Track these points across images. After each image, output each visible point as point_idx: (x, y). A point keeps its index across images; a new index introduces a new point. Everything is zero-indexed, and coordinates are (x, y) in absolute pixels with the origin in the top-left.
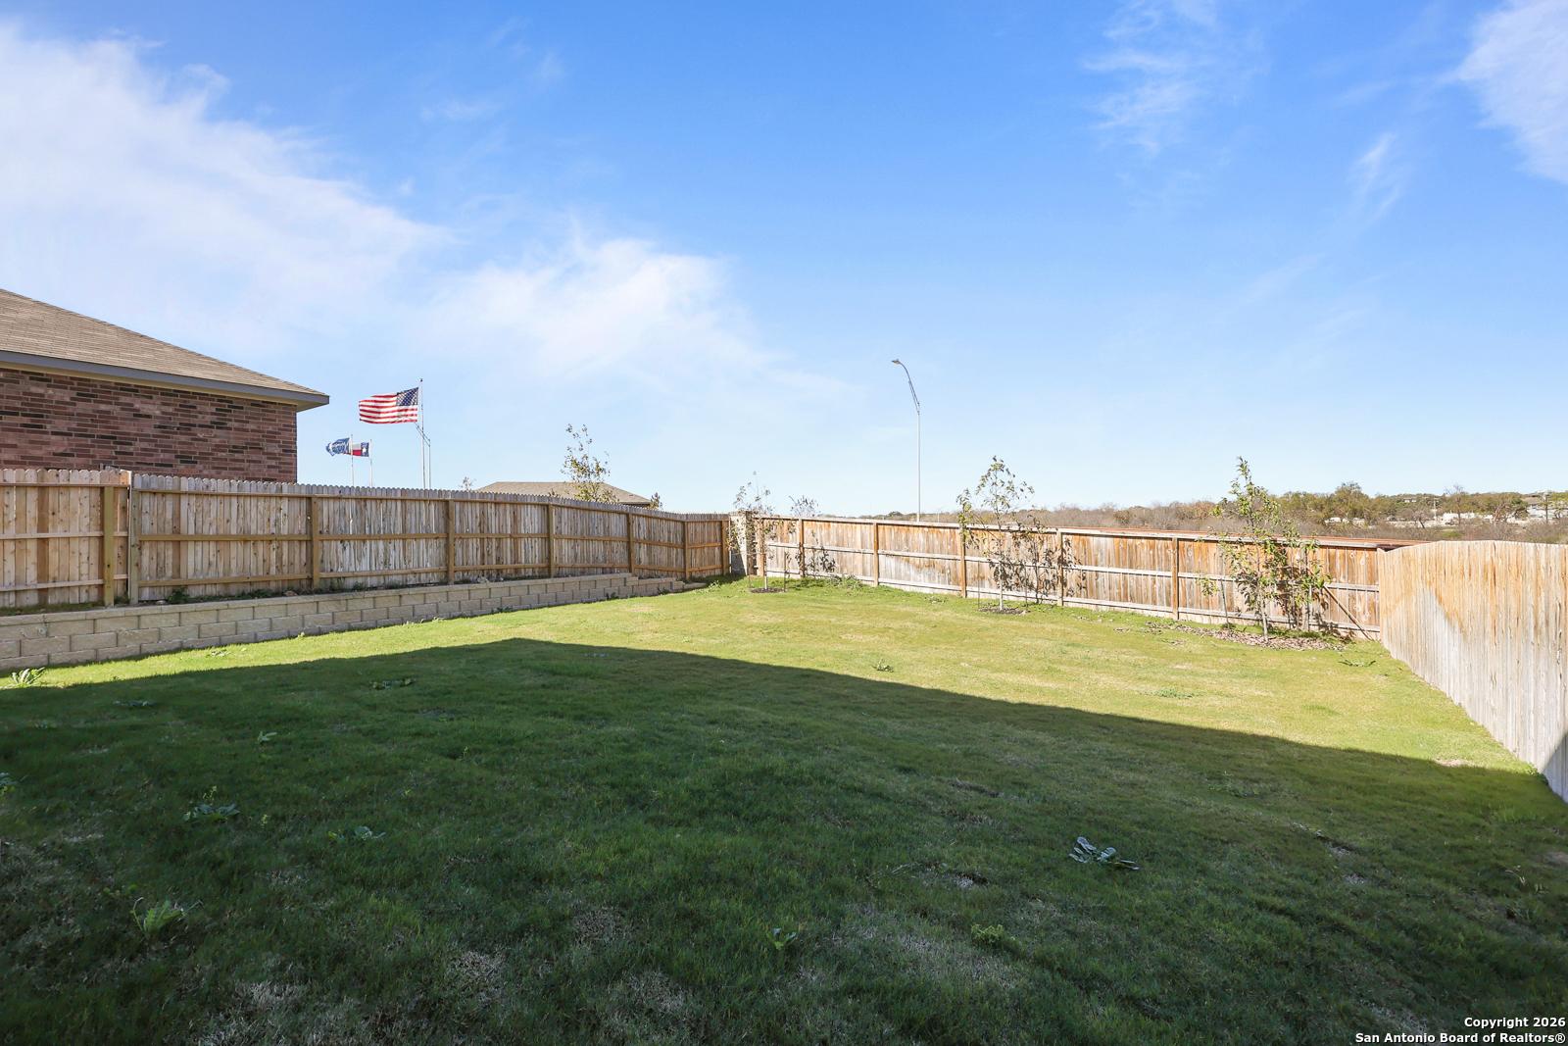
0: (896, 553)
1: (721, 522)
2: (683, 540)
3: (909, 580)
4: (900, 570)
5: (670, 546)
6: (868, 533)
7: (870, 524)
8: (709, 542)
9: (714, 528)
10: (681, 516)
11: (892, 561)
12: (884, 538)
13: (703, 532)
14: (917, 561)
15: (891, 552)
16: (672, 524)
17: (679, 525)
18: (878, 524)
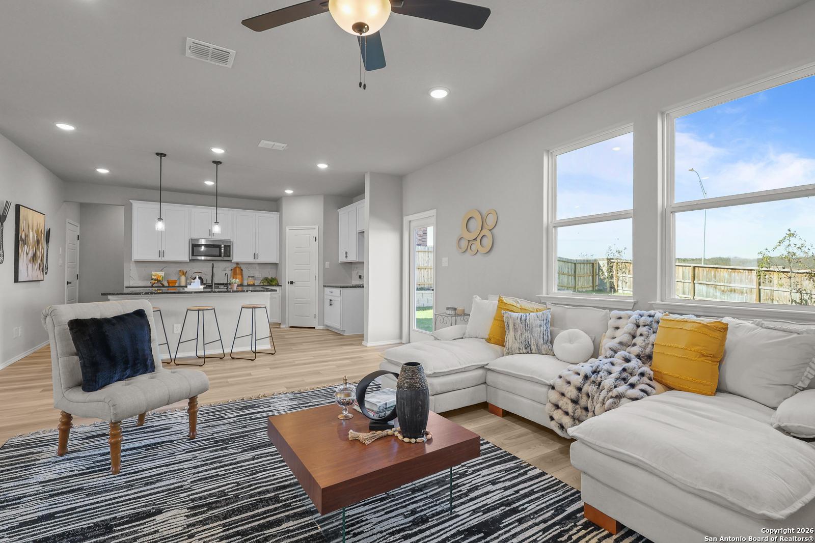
0: (707, 283)
1: (593, 264)
2: (575, 272)
3: (716, 298)
4: (710, 292)
5: (569, 275)
6: (687, 271)
7: (689, 266)
8: (587, 273)
9: (589, 267)
10: (574, 260)
11: (704, 288)
12: (699, 274)
13: (584, 269)
14: (723, 288)
15: (703, 282)
16: (570, 264)
17: (573, 265)
18: (695, 267)
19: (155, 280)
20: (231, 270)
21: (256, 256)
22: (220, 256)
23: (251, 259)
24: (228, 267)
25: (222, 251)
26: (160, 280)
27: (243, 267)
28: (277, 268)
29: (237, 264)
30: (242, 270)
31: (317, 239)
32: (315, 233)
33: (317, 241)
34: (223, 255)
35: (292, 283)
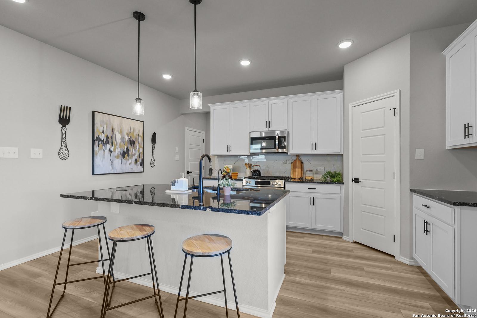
19: (225, 172)
20: (292, 163)
21: (314, 146)
22: (275, 148)
23: (309, 151)
24: (288, 160)
25: (277, 143)
26: (228, 173)
27: (303, 159)
28: (342, 160)
29: (298, 156)
30: (302, 163)
31: (398, 111)
32: (395, 102)
33: (398, 115)
34: (277, 147)
35: (356, 181)
